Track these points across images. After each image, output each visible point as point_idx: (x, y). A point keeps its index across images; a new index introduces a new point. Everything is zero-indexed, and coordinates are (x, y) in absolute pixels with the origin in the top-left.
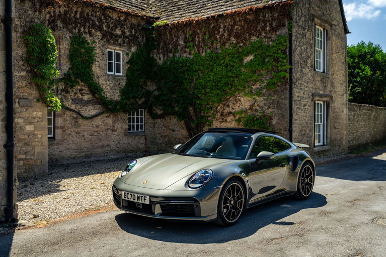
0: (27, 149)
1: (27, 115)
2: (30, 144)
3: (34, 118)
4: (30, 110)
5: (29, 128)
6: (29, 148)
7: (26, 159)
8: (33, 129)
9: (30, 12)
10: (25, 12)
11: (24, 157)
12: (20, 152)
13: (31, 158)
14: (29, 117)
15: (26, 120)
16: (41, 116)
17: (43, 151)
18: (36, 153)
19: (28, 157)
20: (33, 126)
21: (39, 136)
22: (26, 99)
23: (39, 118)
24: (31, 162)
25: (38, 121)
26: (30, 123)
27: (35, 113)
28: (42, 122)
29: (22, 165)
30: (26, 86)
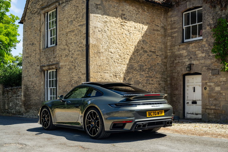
0: (216, 102)
1: (216, 80)
2: (218, 99)
3: (221, 82)
4: (219, 76)
5: (218, 89)
6: (218, 102)
7: (215, 109)
8: (220, 90)
9: (219, 12)
10: (216, 13)
11: (214, 107)
12: (212, 104)
13: (218, 109)
14: (218, 81)
15: (215, 83)
16: (225, 80)
17: (226, 104)
18: (221, 106)
19: (216, 108)
20: (220, 87)
21: (224, 94)
22: (216, 70)
23: (224, 82)
24: (218, 112)
25: (223, 84)
26: (218, 86)
27: (221, 79)
28: (226, 84)
29: (213, 112)
30: (216, 61)
